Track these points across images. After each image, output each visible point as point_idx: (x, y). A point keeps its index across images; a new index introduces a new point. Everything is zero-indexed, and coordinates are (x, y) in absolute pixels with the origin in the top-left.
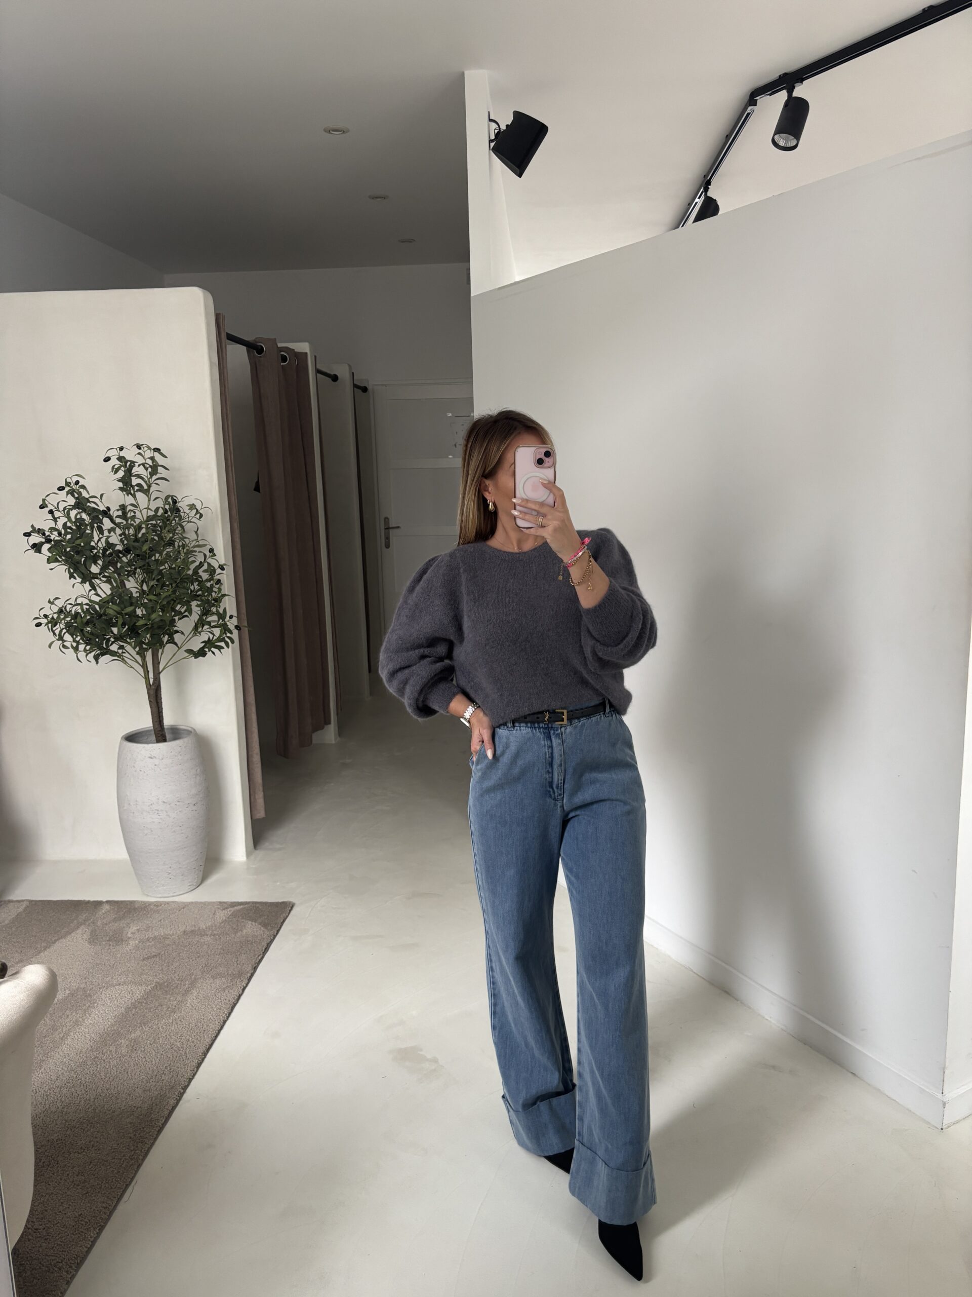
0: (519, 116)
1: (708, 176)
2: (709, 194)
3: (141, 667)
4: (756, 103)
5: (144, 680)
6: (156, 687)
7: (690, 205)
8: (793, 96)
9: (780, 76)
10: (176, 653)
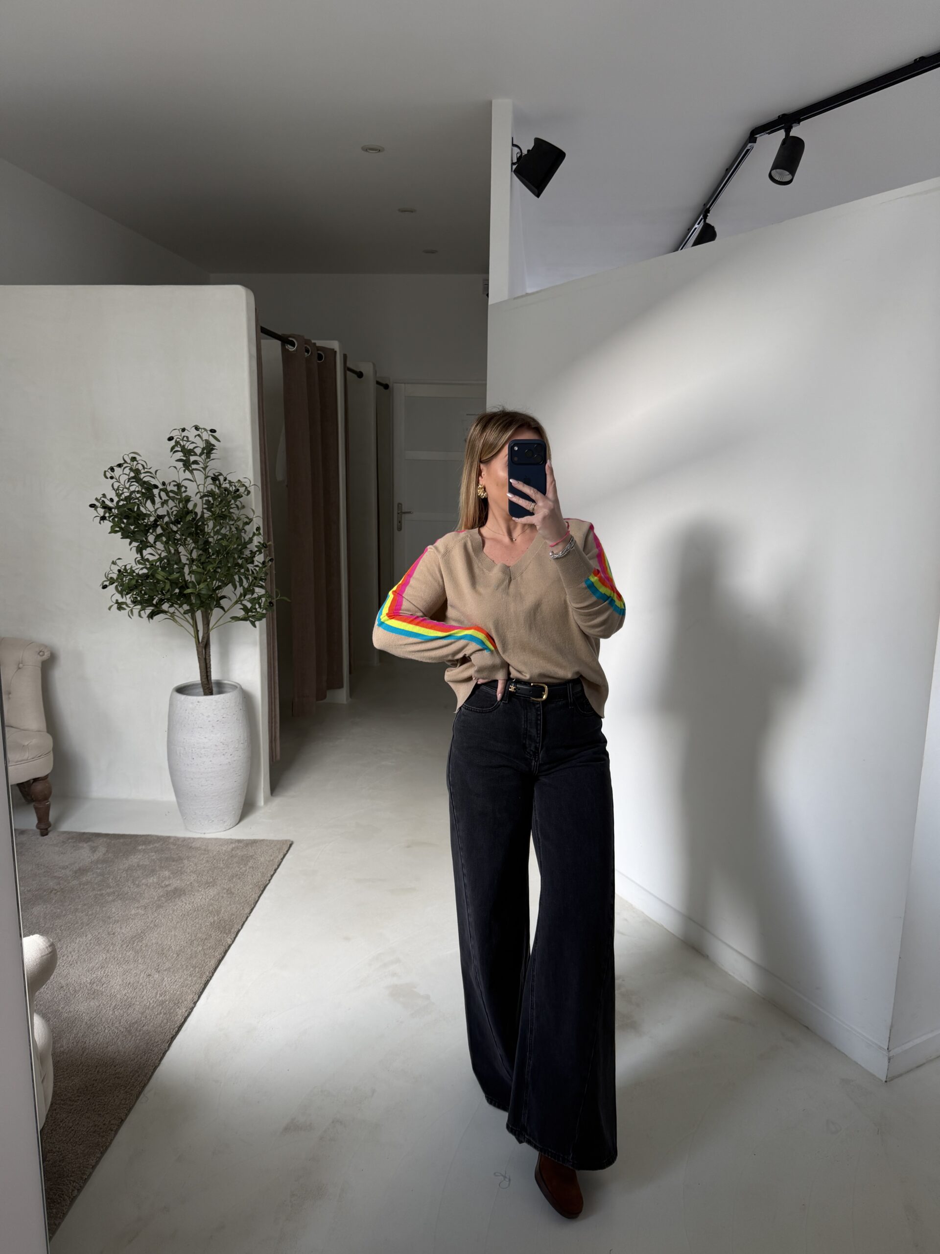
0: (539, 142)
1: (708, 205)
2: (708, 221)
3: (191, 627)
4: (756, 140)
5: (194, 640)
6: (204, 645)
7: (689, 230)
8: (791, 135)
9: (779, 116)
10: (223, 616)
